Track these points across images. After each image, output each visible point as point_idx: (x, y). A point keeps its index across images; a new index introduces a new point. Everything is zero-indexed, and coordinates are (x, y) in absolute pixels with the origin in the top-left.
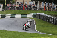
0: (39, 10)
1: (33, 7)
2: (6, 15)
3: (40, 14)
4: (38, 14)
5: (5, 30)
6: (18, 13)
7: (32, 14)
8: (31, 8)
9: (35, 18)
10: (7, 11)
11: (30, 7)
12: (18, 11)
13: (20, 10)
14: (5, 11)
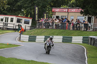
0: (93, 31)
1: (83, 25)
2: (37, 37)
3: (94, 37)
4: (91, 37)
5: (35, 61)
6: (57, 35)
7: (81, 37)
8: (79, 27)
9: (86, 44)
10: (39, 31)
11: (78, 25)
12: (58, 31)
13: (62, 30)
14: (35, 31)
